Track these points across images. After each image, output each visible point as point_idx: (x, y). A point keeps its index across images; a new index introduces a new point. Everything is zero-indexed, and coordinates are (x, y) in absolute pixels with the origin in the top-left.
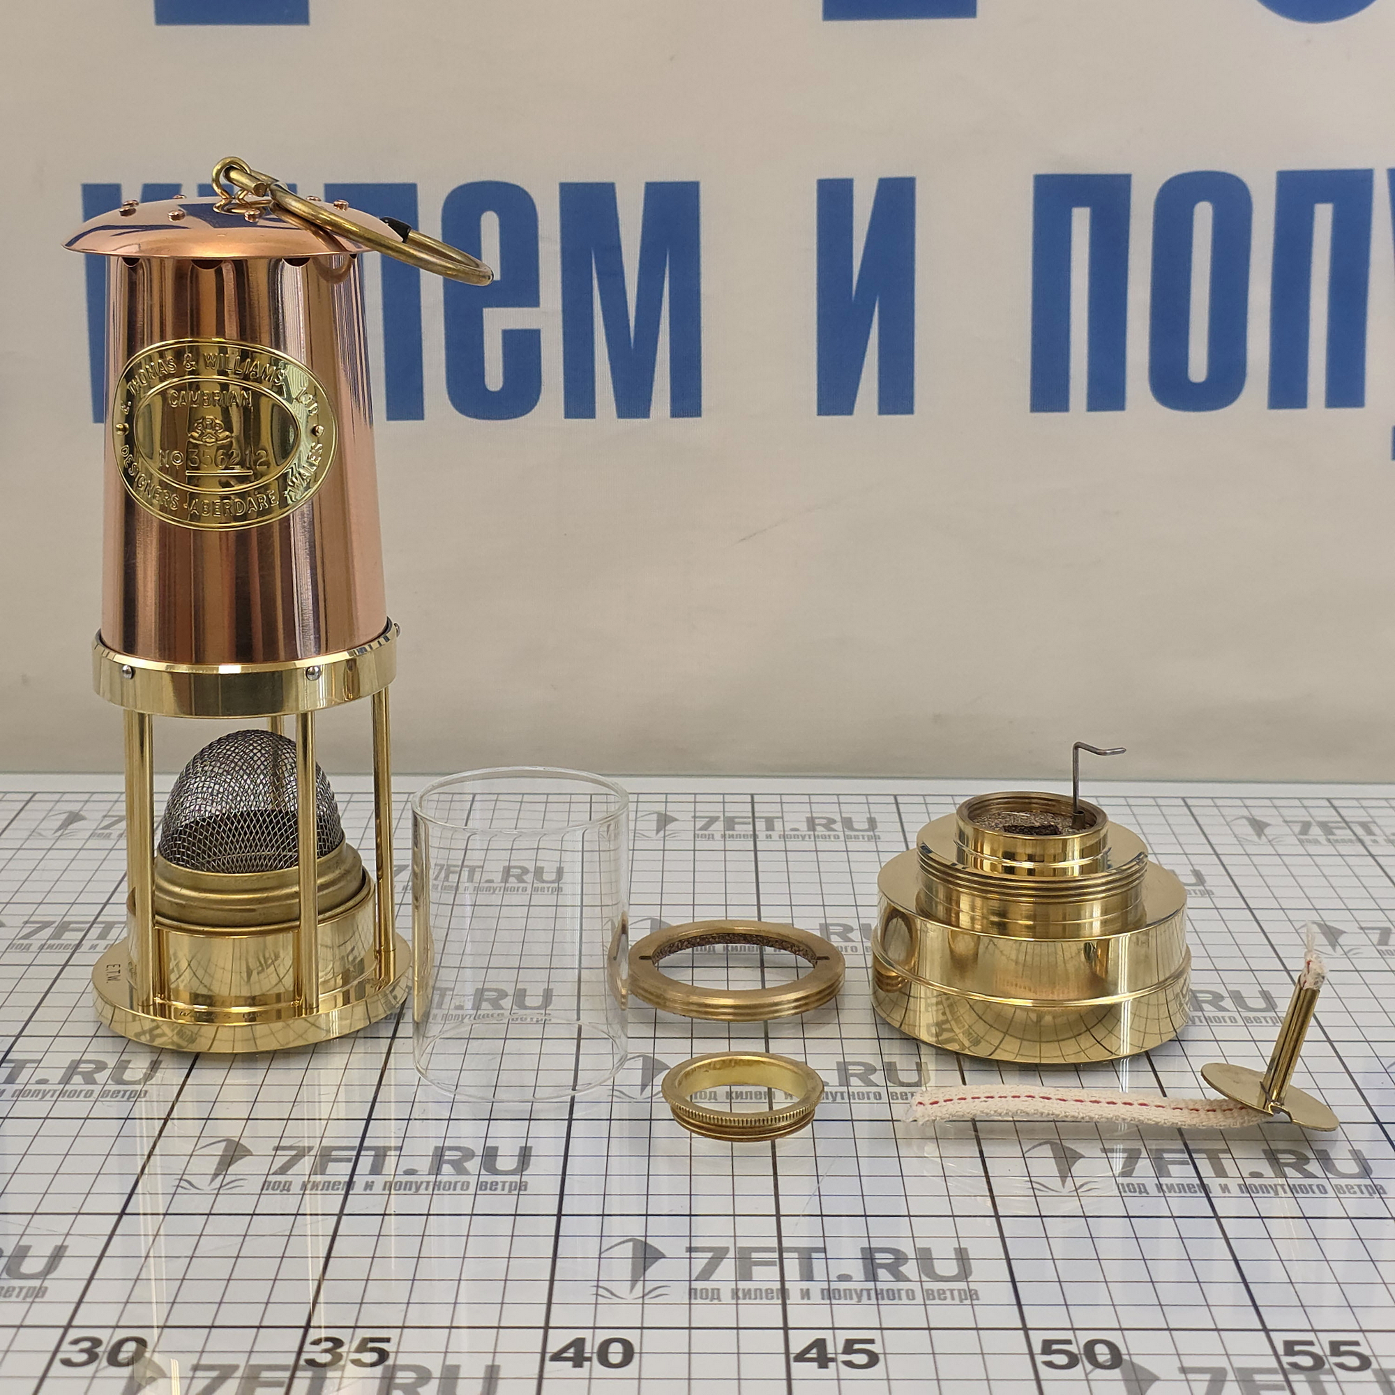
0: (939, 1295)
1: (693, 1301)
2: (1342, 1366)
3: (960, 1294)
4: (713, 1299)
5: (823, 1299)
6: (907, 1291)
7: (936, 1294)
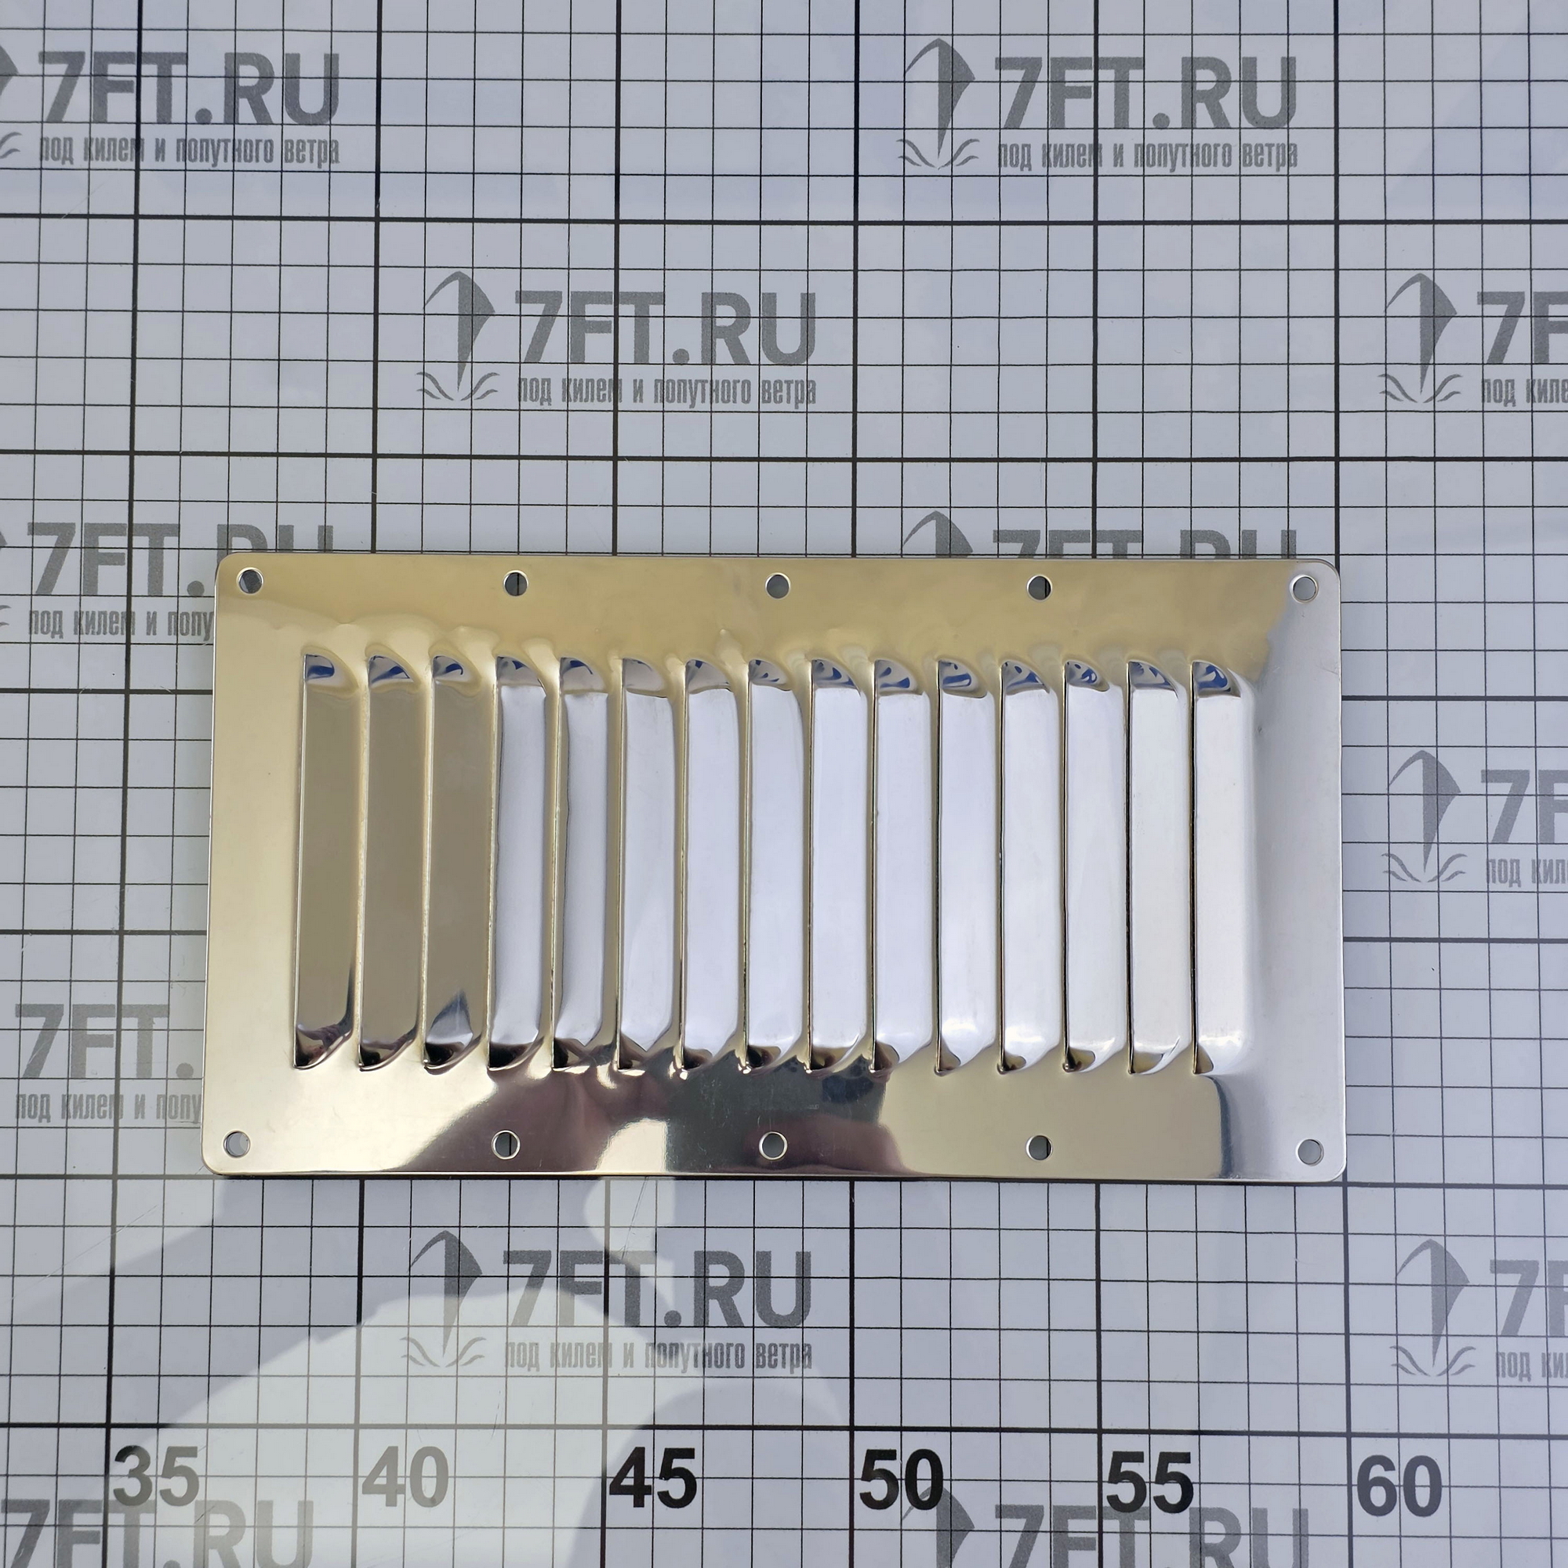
0: (770, 1356)
1: (511, 1371)
2: (1161, 1502)
3: (792, 1352)
4: (530, 1366)
5: (647, 1366)
6: (738, 1346)
7: (767, 1355)
